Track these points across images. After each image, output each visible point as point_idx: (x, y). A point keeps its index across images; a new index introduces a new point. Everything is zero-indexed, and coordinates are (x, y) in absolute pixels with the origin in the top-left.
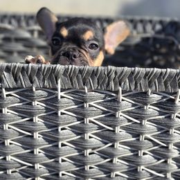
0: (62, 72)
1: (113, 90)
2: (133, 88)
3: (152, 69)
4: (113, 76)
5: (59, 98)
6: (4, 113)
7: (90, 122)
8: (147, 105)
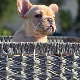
0: (36, 46)
1: (59, 54)
2: (67, 52)
3: (75, 43)
4: (59, 47)
5: (34, 59)
6: (6, 70)
7: (48, 72)
8: (73, 61)
